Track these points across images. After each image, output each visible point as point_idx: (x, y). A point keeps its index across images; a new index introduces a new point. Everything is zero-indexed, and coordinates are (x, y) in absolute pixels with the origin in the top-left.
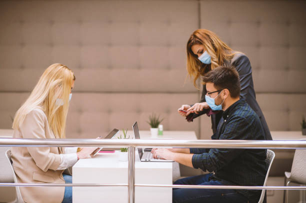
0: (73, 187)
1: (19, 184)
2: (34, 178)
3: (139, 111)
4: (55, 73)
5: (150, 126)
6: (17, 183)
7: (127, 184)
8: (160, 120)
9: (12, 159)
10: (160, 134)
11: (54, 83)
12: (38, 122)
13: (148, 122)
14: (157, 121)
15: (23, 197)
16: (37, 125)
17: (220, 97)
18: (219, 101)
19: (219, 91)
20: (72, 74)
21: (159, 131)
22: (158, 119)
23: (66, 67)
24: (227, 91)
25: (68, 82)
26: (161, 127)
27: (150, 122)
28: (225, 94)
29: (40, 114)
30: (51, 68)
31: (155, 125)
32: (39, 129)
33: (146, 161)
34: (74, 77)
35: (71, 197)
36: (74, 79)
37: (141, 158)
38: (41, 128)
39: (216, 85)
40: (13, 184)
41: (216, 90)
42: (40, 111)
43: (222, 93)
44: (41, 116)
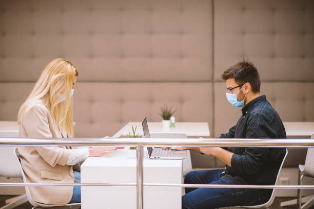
0: (81, 187)
1: (28, 184)
2: (42, 176)
3: (152, 101)
4: (56, 68)
5: (162, 118)
6: (26, 183)
7: (136, 184)
8: (172, 112)
9: (21, 159)
10: (172, 126)
11: (54, 77)
12: (41, 117)
13: (159, 114)
14: (169, 113)
15: (32, 195)
16: (40, 120)
17: (241, 92)
18: (241, 97)
19: (240, 86)
20: (74, 69)
21: (171, 123)
22: (170, 110)
23: (69, 62)
24: (248, 85)
25: (70, 77)
26: (173, 118)
27: (161, 113)
28: (247, 88)
29: (41, 109)
30: (53, 63)
31: (167, 117)
32: (43, 125)
33: (155, 159)
34: (77, 72)
35: (80, 194)
36: (77, 75)
37: (150, 156)
38: (45, 123)
39: (237, 79)
40: (23, 184)
41: (237, 85)
42: (42, 106)
43: (243, 88)
44: (44, 112)
